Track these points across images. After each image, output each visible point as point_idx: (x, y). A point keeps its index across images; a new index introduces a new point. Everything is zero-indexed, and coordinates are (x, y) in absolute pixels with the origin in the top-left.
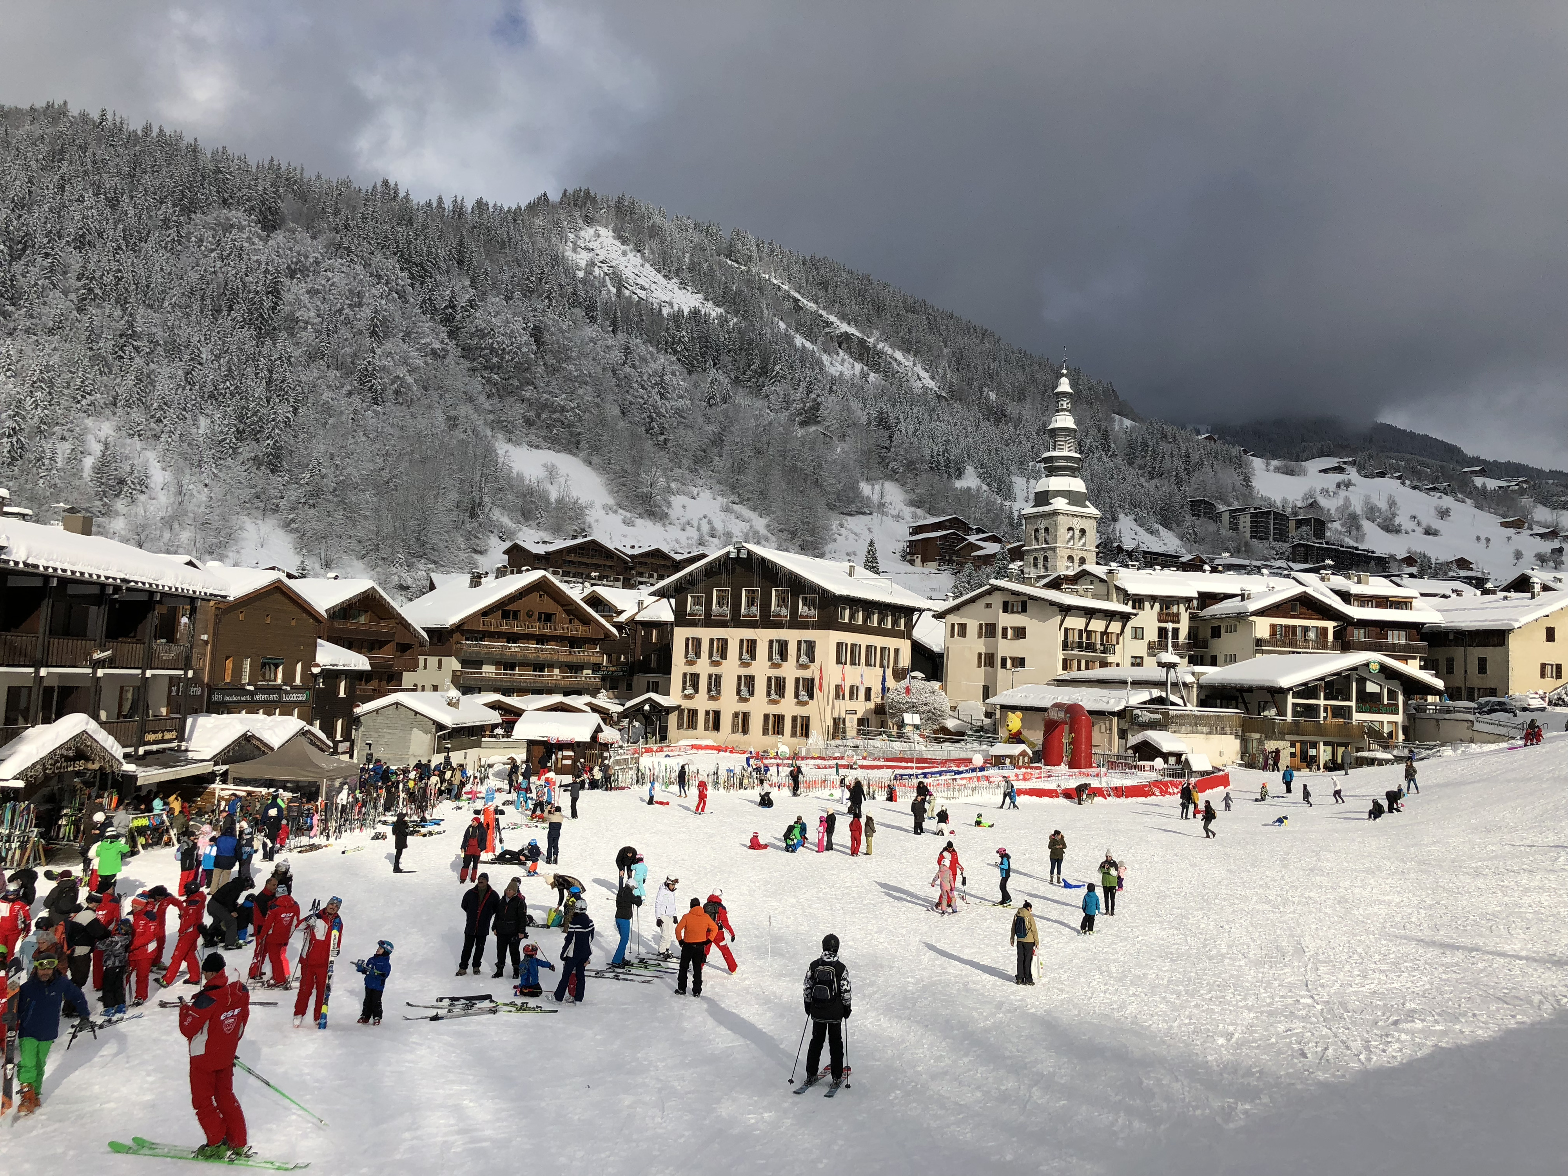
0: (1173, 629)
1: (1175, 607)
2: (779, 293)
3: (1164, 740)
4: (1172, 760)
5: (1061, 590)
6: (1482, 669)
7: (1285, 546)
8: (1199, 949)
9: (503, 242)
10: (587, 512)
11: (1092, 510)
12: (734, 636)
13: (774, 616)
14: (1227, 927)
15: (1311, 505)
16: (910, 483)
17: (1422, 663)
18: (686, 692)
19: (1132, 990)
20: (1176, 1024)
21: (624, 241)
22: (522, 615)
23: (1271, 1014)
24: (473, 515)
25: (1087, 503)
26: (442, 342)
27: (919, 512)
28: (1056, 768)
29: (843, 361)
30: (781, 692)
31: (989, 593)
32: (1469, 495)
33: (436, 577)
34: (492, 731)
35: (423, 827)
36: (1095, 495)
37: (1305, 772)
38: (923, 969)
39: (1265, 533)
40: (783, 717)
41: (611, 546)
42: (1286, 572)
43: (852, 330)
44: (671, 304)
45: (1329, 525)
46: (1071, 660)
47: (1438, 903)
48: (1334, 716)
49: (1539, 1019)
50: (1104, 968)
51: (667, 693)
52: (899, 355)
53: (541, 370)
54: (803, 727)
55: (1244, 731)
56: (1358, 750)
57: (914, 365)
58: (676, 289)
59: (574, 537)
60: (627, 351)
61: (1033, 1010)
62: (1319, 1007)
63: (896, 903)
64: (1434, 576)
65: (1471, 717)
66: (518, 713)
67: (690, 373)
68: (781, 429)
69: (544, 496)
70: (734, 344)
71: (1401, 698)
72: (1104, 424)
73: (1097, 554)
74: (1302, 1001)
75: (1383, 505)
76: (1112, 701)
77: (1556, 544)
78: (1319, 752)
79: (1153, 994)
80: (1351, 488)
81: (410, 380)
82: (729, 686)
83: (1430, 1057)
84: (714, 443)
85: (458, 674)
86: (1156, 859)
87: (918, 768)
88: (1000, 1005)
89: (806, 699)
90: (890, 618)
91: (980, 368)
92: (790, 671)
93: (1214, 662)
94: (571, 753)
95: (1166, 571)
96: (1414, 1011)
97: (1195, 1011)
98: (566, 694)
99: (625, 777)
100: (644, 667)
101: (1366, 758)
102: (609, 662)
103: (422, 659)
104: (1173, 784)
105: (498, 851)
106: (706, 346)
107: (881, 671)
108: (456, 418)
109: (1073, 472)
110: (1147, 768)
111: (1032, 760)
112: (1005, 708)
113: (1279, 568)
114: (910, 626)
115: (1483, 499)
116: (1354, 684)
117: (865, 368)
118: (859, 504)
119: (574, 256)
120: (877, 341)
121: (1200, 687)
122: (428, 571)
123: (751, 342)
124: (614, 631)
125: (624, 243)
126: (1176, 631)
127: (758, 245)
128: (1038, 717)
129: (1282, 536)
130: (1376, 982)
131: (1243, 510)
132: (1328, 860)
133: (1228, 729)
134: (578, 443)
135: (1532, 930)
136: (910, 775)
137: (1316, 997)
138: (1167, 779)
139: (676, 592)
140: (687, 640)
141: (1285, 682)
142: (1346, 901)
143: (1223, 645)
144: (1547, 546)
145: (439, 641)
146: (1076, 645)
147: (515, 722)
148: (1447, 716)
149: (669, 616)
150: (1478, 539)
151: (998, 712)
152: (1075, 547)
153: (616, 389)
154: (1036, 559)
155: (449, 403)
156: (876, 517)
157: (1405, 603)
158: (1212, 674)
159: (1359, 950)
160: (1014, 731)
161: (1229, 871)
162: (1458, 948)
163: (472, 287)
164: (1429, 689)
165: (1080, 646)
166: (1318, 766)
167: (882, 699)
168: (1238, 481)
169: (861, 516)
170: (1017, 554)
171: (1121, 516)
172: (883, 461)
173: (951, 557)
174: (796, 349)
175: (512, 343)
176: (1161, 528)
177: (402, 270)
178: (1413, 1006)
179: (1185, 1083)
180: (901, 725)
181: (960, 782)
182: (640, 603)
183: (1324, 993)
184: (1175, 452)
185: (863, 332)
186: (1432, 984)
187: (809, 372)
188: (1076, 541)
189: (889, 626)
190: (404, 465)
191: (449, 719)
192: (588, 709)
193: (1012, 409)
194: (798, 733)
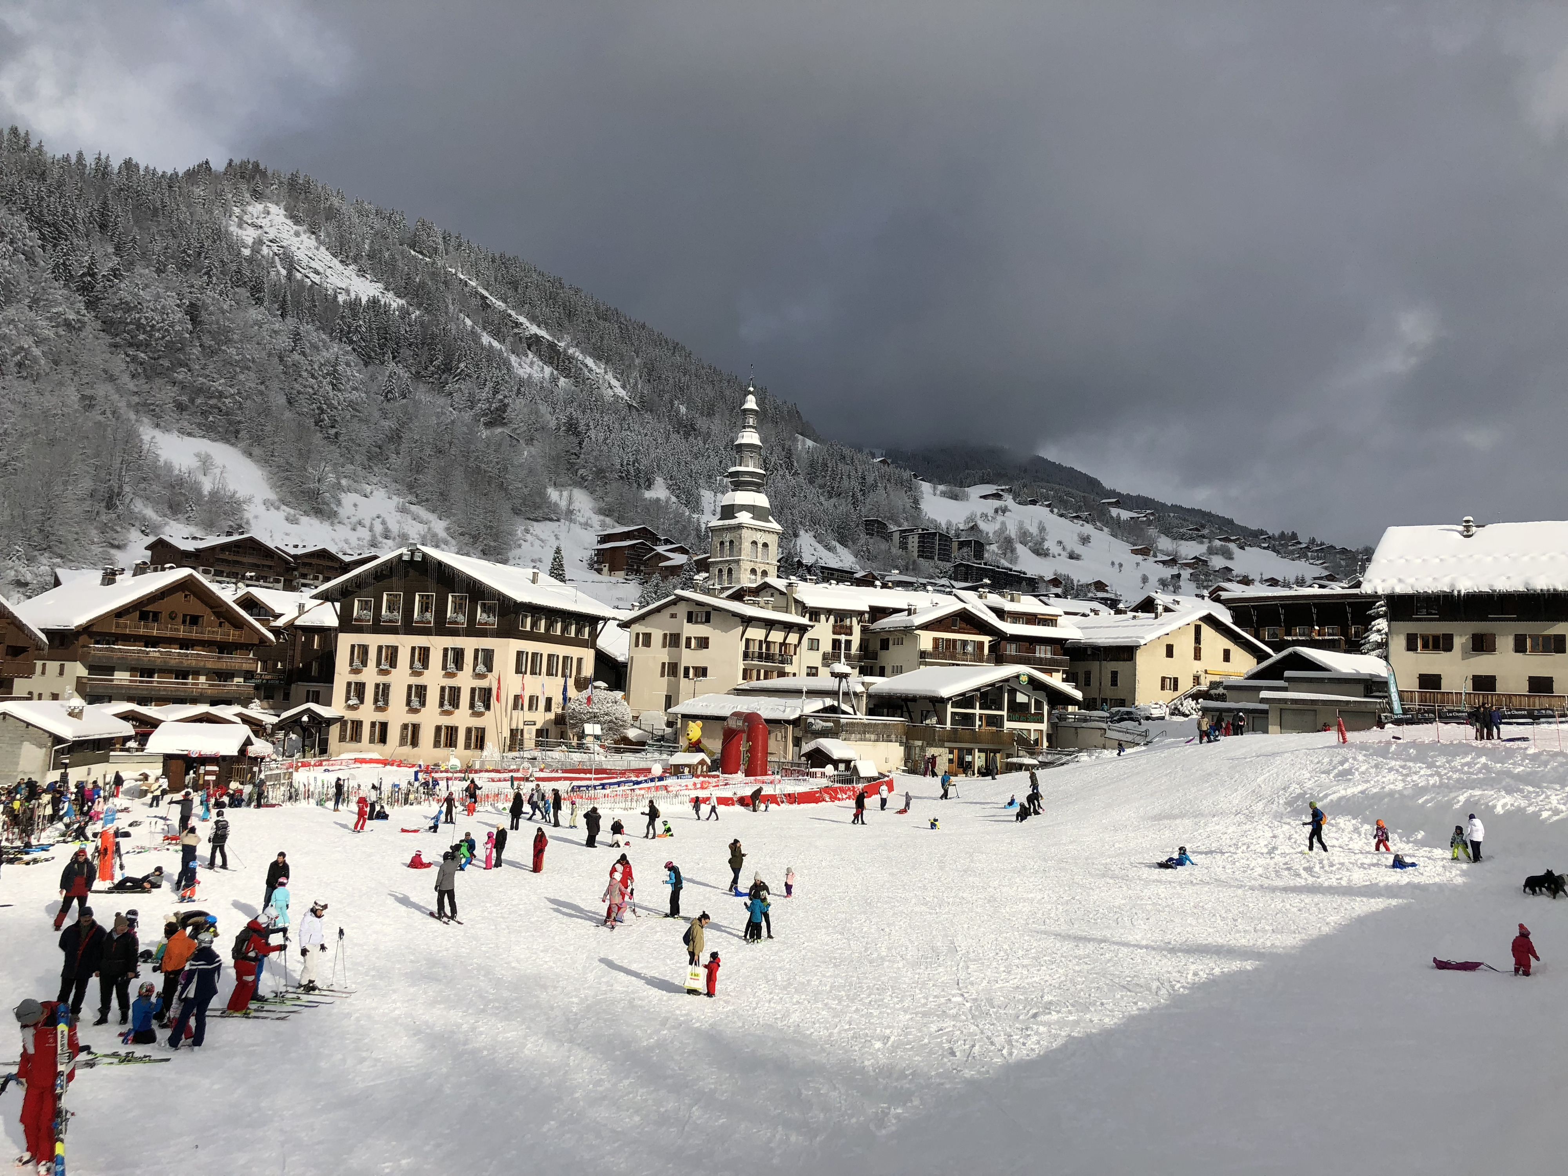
0: (846, 641)
1: (848, 620)
2: (467, 289)
3: (836, 748)
4: (842, 767)
5: (743, 601)
6: (1114, 682)
7: (948, 566)
8: (860, 953)
9: (156, 210)
10: (245, 506)
11: (775, 526)
12: (405, 643)
13: (450, 623)
14: (887, 930)
15: (972, 528)
16: (599, 492)
17: (1064, 676)
18: (350, 702)
19: (796, 998)
20: (836, 1030)
21: (297, 221)
22: (164, 616)
23: (925, 1014)
24: (110, 505)
25: (770, 518)
26: (78, 313)
27: (608, 520)
28: (734, 775)
29: (532, 363)
30: (455, 702)
31: (674, 603)
32: (1106, 524)
33: (61, 573)
34: (124, 744)
35: (27, 853)
36: (777, 511)
37: (961, 777)
38: (589, 988)
39: (931, 553)
40: (456, 728)
41: (271, 545)
42: (948, 590)
43: (542, 333)
44: (348, 292)
45: (988, 547)
46: (751, 670)
47: (1073, 898)
48: (988, 724)
49: (1156, 1004)
50: (770, 977)
51: (328, 703)
52: (590, 362)
53: (197, 351)
54: (477, 739)
55: (908, 738)
56: (1009, 756)
57: (606, 372)
58: (354, 277)
59: (229, 534)
60: (297, 337)
61: (698, 1025)
62: (968, 1005)
63: (566, 919)
64: (1076, 597)
65: (1104, 725)
66: (154, 724)
67: (366, 364)
68: (465, 429)
69: (196, 488)
70: (415, 338)
71: (1046, 708)
72: (788, 443)
73: (779, 567)
74: (953, 999)
75: (1034, 530)
76: (788, 710)
77: (1175, 571)
78: (974, 758)
79: (816, 1001)
80: (1007, 514)
81: (36, 352)
82: (397, 696)
83: (1065, 1046)
84: (391, 439)
85: (85, 681)
86: (823, 864)
87: (596, 779)
88: (664, 1023)
89: (482, 710)
90: (573, 627)
91: (671, 381)
92: (465, 681)
93: (882, 674)
94: (216, 768)
95: (841, 586)
96: (1051, 1003)
97: (855, 1016)
98: (213, 703)
99: (275, 794)
100: (304, 675)
101: (1015, 764)
102: (263, 669)
103: (39, 664)
104: (843, 791)
105: (118, 878)
106: (386, 338)
107: (562, 681)
108: (92, 398)
109: (757, 487)
110: (819, 775)
111: (710, 769)
112: (686, 717)
113: (943, 586)
114: (594, 635)
115: (1118, 528)
116: (1006, 695)
117: (555, 372)
118: (546, 510)
119: (240, 232)
120: (568, 346)
121: (869, 696)
122: (52, 567)
123: (433, 336)
124: (271, 636)
125: (297, 223)
126: (848, 643)
127: (444, 238)
128: (718, 726)
129: (945, 556)
130: (1019, 977)
131: (912, 530)
132: (980, 861)
133: (893, 736)
134: (237, 432)
135: (1151, 920)
136: (588, 787)
137: (966, 995)
138: (837, 785)
139: (342, 595)
140: (353, 647)
141: (945, 692)
142: (995, 900)
143: (891, 656)
144: (1168, 572)
145: (62, 644)
146: (756, 655)
147: (150, 733)
148: (1084, 725)
149: (333, 622)
150: (1113, 564)
151: (679, 721)
152: (759, 560)
153: (283, 377)
154: (720, 571)
155: (84, 381)
156: (563, 524)
157: (1051, 620)
158: (881, 684)
159: (1006, 947)
160: (694, 740)
161: (891, 874)
162: (1089, 940)
163: (116, 255)
164: (1070, 700)
165: (760, 657)
166: (973, 771)
167: (563, 709)
168: (909, 502)
169: (548, 522)
170: (703, 566)
171: (802, 532)
172: (572, 468)
173: (639, 567)
174: (482, 348)
175: (163, 320)
176: (838, 545)
177: (31, 229)
178: (1050, 998)
179: (843, 1091)
180: (582, 736)
181: (638, 792)
182: (301, 607)
183: (972, 990)
184: (853, 473)
185: (554, 336)
186: (1067, 976)
187: (496, 372)
188: (759, 554)
189: (573, 635)
190: (25, 447)
191: (69, 731)
192: (238, 720)
193: (702, 423)
194: (472, 746)
